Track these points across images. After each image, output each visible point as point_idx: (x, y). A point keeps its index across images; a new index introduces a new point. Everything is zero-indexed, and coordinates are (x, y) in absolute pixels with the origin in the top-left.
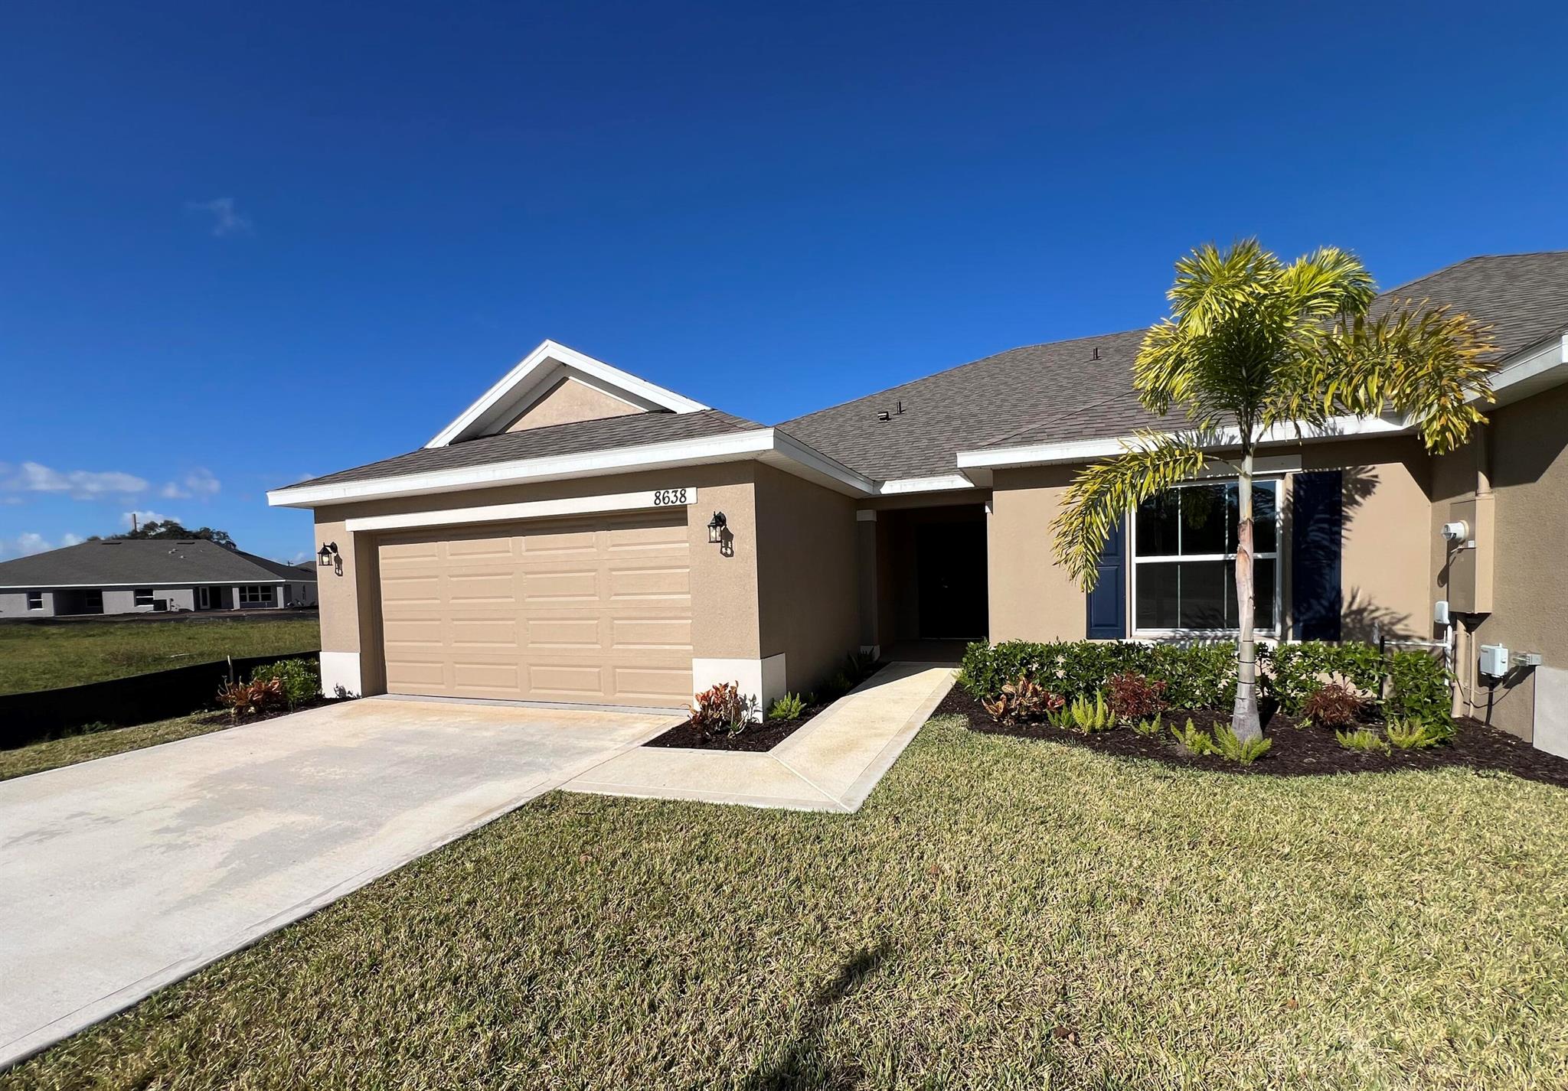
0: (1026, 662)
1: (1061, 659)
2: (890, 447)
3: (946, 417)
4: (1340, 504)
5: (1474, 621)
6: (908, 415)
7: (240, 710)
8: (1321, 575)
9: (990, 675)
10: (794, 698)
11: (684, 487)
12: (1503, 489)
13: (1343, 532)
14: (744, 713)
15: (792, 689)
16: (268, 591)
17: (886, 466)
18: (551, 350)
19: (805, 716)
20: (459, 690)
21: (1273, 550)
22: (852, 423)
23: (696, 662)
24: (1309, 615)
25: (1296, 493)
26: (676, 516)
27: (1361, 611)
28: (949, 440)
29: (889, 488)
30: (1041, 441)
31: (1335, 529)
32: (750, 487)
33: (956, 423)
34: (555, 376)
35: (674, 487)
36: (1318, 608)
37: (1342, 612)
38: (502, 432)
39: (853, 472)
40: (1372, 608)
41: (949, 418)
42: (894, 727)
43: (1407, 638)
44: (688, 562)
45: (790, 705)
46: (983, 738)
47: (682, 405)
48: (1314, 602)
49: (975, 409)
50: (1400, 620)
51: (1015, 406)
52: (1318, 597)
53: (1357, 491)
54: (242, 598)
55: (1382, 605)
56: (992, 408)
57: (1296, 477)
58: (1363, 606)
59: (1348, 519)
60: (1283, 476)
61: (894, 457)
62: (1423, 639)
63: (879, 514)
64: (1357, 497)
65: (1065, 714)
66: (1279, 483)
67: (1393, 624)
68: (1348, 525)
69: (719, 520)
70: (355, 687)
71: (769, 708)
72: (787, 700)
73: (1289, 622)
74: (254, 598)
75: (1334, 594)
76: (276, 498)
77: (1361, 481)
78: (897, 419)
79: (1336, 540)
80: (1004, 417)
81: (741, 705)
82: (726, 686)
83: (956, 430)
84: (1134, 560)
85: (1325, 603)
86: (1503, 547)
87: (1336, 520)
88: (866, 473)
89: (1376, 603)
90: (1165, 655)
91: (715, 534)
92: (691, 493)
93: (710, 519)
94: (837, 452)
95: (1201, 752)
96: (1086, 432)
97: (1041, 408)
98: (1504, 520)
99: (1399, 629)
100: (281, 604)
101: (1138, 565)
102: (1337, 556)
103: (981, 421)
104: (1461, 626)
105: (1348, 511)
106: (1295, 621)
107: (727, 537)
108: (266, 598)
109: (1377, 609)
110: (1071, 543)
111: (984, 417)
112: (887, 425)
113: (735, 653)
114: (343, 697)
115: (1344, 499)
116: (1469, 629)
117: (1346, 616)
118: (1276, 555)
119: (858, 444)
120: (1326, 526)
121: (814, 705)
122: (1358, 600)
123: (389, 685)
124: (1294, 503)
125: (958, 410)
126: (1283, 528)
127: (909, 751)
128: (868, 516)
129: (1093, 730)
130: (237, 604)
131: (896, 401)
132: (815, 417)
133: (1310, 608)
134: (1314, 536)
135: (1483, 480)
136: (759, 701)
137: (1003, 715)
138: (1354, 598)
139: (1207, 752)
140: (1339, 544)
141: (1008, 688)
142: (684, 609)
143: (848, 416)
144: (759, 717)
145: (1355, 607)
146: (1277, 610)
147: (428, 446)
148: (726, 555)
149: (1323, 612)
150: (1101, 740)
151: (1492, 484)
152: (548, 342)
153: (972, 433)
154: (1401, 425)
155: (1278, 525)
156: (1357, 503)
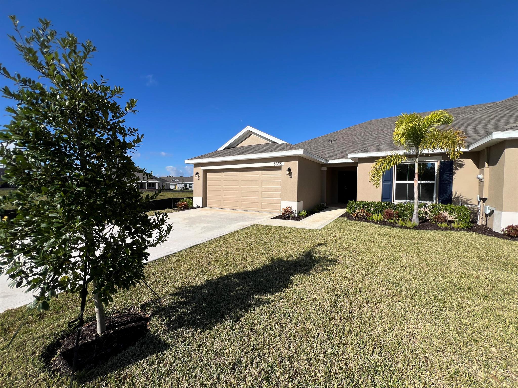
0: (363, 206)
1: (373, 205)
2: (331, 151)
3: (348, 142)
4: (453, 169)
5: (484, 200)
6: (337, 141)
7: (180, 208)
8: (447, 188)
9: (354, 208)
10: (305, 211)
11: (281, 162)
12: (491, 167)
13: (453, 177)
14: (293, 214)
15: (304, 209)
16: (154, 184)
17: (330, 156)
18: (249, 128)
19: (307, 216)
20: (224, 207)
21: (434, 180)
22: (321, 143)
23: (282, 202)
24: (443, 198)
25: (440, 166)
26: (279, 168)
27: (458, 197)
28: (348, 149)
29: (331, 162)
30: (370, 151)
31: (451, 176)
32: (297, 162)
33: (351, 144)
34: (249, 134)
35: (279, 162)
36: (445, 196)
37: (453, 197)
38: (235, 147)
39: (321, 157)
40: (461, 196)
41: (349, 142)
42: (329, 219)
43: (471, 205)
44: (281, 179)
45: (304, 213)
46: (350, 221)
47: (280, 142)
48: (444, 194)
49: (356, 139)
50: (469, 200)
51: (369, 139)
52: (446, 193)
53: (458, 166)
54: (148, 186)
55: (464, 196)
56: (362, 139)
57: (441, 162)
58: (459, 196)
59: (455, 173)
60: (437, 161)
61: (332, 153)
62: (476, 205)
63: (328, 168)
64: (458, 168)
65: (371, 217)
66: (436, 163)
67: (468, 201)
68: (455, 175)
69: (289, 169)
70: (201, 205)
71: (299, 213)
72: (303, 212)
73: (437, 200)
74: (150, 186)
75: (450, 192)
76: (187, 162)
77: (459, 164)
78: (334, 142)
79: (451, 179)
80: (365, 142)
81: (292, 212)
82: (289, 207)
83: (351, 146)
84: (395, 182)
85: (448, 195)
86: (490, 181)
87: (451, 173)
88: (324, 157)
89: (462, 195)
90: (399, 205)
91: (288, 172)
92: (283, 163)
93: (287, 169)
94: (316, 151)
95: (402, 225)
96: (383, 149)
97: (376, 140)
98: (491, 175)
99: (469, 202)
100: (157, 188)
101: (396, 184)
102: (451, 183)
103: (358, 143)
104: (482, 201)
105: (455, 171)
106: (439, 199)
107: (291, 173)
108: (153, 186)
109: (463, 197)
110: (374, 177)
111: (359, 142)
112: (331, 144)
113: (292, 200)
114: (198, 207)
115: (454, 168)
116: (484, 202)
117: (454, 198)
118: (435, 182)
119: (322, 149)
120: (448, 175)
121: (309, 214)
122: (457, 194)
123: (208, 205)
124: (440, 169)
125: (352, 140)
126: (437, 175)
127: (333, 222)
128: (325, 169)
129: (377, 221)
130: (146, 188)
131: (334, 137)
132: (311, 141)
133: (443, 196)
134: (445, 177)
135: (486, 164)
136: (297, 211)
137: (356, 217)
138: (456, 193)
139: (403, 226)
140: (452, 180)
141: (357, 211)
142: (280, 190)
143: (320, 141)
144: (296, 215)
145: (456, 196)
146: (434, 196)
147: (218, 150)
148: (290, 177)
149: (447, 197)
150: (378, 222)
151: (489, 165)
152: (248, 126)
153: (355, 147)
154: (468, 149)
155: (435, 174)
156: (458, 169)
